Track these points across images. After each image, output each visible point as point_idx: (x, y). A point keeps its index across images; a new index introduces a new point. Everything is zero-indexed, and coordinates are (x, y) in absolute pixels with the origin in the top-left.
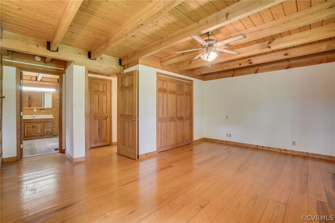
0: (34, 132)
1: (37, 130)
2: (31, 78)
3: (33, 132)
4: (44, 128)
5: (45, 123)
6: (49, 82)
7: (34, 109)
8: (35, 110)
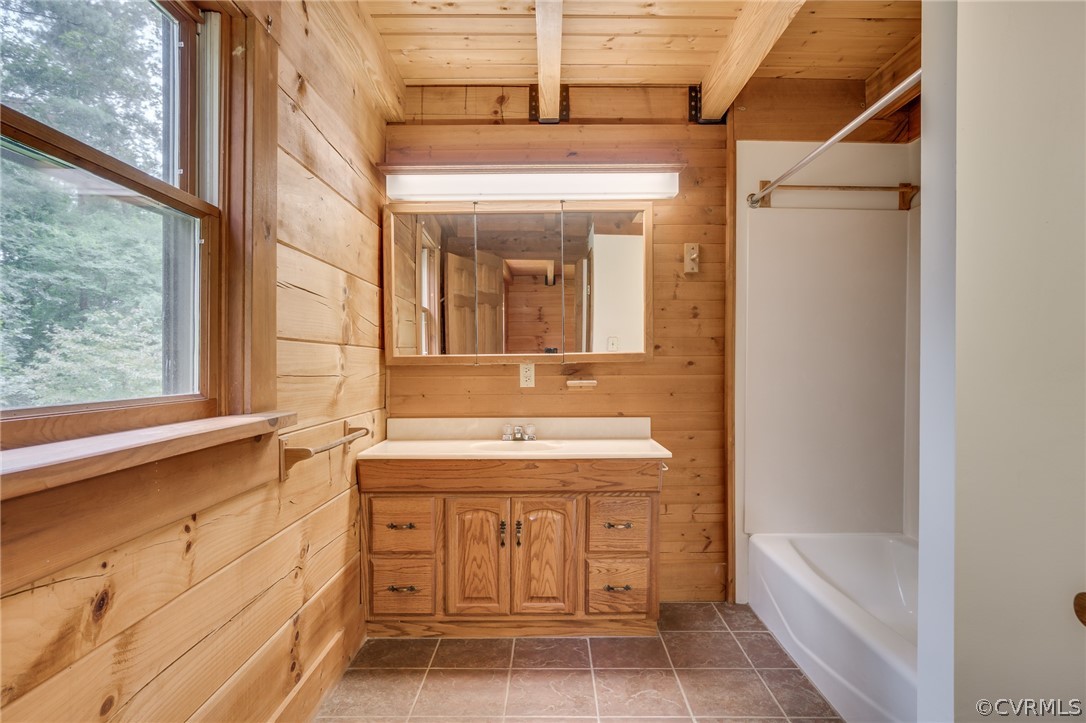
0: (512, 581)
1: (535, 564)
2: (502, 100)
3: (504, 579)
4: (587, 549)
5: (593, 500)
6: (620, 121)
7: (523, 368)
8: (527, 377)
